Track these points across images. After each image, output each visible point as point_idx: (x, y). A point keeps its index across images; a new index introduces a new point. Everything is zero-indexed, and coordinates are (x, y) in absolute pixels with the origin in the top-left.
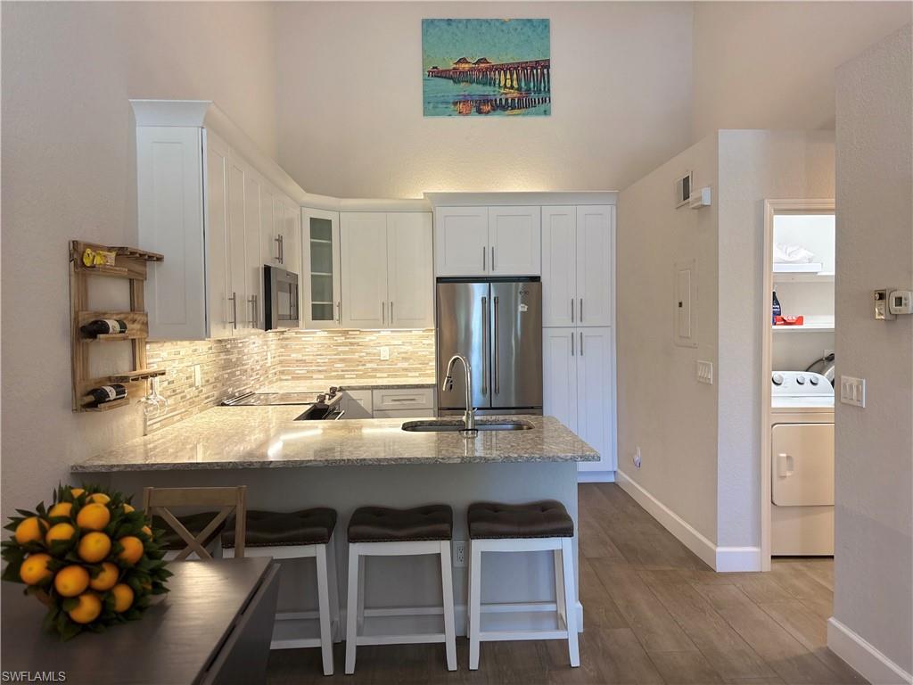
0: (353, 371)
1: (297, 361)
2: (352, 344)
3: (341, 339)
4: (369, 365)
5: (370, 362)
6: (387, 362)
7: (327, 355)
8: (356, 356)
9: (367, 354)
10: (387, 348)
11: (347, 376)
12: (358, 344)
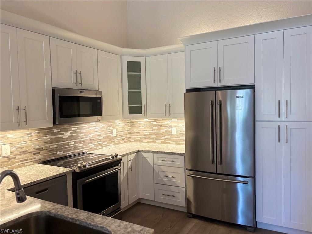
0: (160, 139)
1: (136, 133)
2: (159, 125)
3: (154, 123)
4: (167, 137)
5: (168, 135)
6: (175, 136)
7: (148, 131)
8: (161, 131)
9: (166, 131)
10: (175, 128)
11: (157, 142)
12: (161, 126)
